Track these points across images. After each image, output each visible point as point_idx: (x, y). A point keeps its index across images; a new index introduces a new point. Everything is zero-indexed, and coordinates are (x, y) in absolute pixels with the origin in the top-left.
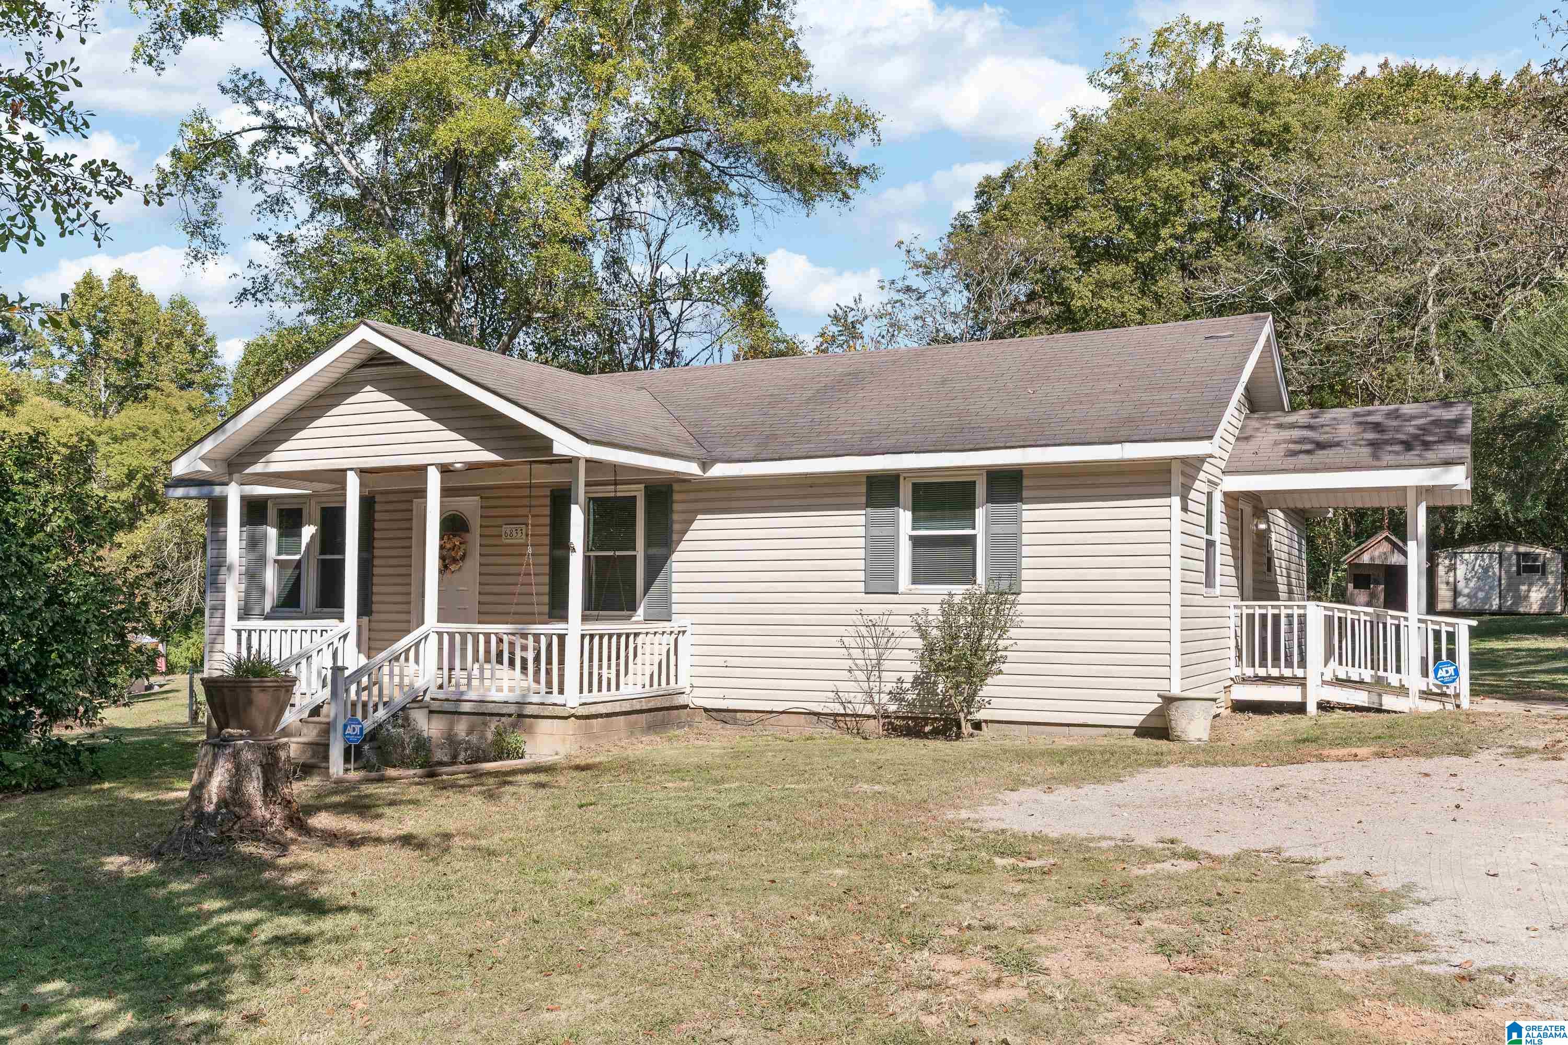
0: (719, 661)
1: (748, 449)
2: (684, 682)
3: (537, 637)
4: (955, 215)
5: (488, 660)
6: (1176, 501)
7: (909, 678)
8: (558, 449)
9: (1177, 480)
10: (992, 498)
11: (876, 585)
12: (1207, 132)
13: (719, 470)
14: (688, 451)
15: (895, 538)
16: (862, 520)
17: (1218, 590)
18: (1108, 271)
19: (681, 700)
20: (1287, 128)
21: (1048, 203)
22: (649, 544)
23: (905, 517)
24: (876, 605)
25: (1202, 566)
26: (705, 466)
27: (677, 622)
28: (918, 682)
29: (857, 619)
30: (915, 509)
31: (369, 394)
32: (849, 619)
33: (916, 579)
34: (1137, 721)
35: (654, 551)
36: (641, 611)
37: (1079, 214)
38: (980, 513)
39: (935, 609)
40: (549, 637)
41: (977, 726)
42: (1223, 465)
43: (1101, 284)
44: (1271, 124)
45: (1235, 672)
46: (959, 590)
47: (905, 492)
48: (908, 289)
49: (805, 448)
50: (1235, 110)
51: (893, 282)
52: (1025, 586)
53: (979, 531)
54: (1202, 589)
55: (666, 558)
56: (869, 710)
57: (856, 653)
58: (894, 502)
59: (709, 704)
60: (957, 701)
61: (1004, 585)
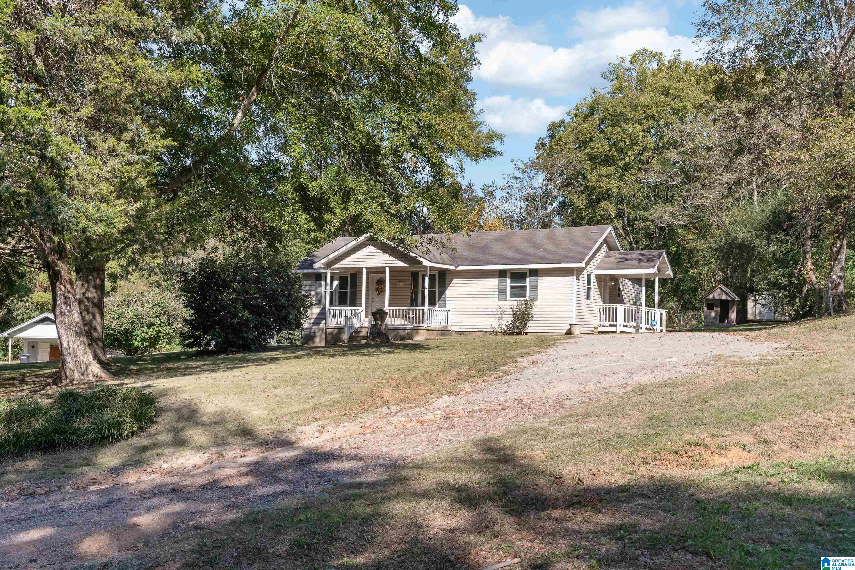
0: (459, 318)
1: (467, 263)
2: (449, 325)
3: (413, 310)
4: (538, 139)
5: (396, 317)
6: (575, 277)
7: (510, 322)
8: (424, 264)
9: (575, 272)
10: (530, 276)
11: (501, 298)
12: (649, 107)
13: (460, 268)
14: (451, 263)
15: (506, 286)
16: (497, 281)
17: (592, 300)
18: (604, 170)
19: (449, 329)
20: (685, 107)
21: (578, 139)
22: (439, 287)
23: (509, 280)
24: (501, 303)
25: (586, 294)
26: (456, 267)
27: (447, 308)
28: (512, 322)
29: (497, 307)
30: (511, 278)
31: (371, 248)
32: (495, 307)
33: (511, 297)
34: (565, 331)
35: (441, 289)
36: (437, 306)
37: (592, 144)
38: (528, 280)
39: (516, 304)
40: (419, 310)
41: (526, 334)
42: (595, 267)
43: (601, 176)
44: (678, 105)
45: (599, 323)
46: (521, 299)
47: (509, 274)
48: (516, 178)
49: (482, 262)
50: (663, 98)
51: (509, 175)
52: (539, 298)
53: (528, 285)
54: (586, 300)
55: (445, 291)
56: (499, 330)
57: (496, 316)
58: (506, 276)
59: (457, 330)
60: (521, 327)
61: (532, 298)
